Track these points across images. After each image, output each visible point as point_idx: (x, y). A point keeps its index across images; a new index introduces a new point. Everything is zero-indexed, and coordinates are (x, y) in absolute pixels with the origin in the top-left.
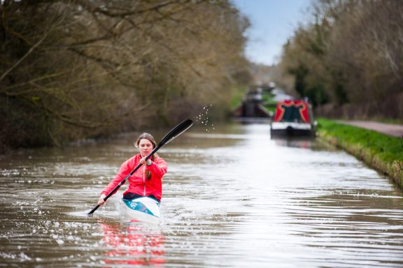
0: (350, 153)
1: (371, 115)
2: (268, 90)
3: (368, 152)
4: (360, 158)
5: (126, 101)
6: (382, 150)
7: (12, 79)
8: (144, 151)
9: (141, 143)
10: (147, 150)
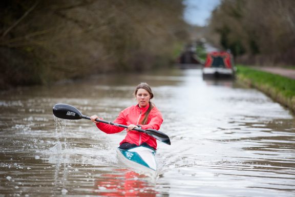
1: (276, 63)
2: (200, 44)
3: (273, 90)
4: (268, 95)
5: (96, 52)
6: (284, 89)
7: (12, 35)
8: (141, 100)
9: (138, 93)
10: (144, 100)
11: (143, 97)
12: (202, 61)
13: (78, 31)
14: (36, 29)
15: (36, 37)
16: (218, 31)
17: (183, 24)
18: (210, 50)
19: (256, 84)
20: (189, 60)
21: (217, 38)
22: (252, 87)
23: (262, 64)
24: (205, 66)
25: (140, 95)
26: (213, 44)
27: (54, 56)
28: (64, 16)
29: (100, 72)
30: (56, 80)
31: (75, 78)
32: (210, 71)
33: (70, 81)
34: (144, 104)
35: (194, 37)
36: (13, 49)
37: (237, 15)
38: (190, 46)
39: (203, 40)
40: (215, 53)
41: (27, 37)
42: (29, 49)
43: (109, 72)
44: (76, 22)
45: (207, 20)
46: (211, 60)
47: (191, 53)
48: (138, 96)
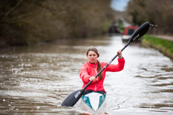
0: (156, 49)
1: (165, 32)
2: (121, 22)
3: (164, 49)
4: (161, 52)
5: (60, 26)
6: (170, 48)
7: (10, 16)
8: (92, 59)
9: (89, 54)
10: (94, 59)
11: (92, 57)
12: (122, 31)
13: (49, 14)
14: (24, 13)
15: (24, 17)
16: (131, 14)
17: (111, 10)
18: (126, 25)
19: (154, 45)
20: (114, 31)
21: (130, 18)
22: (151, 47)
23: (157, 33)
24: (123, 34)
25: (91, 55)
26: (128, 22)
27: (35, 28)
28: (40, 5)
29: (62, 38)
30: (36, 42)
31: (47, 41)
32: (126, 37)
33: (45, 43)
34: (94, 62)
35: (117, 18)
36: (11, 24)
37: (142, 5)
38: (114, 22)
39: (122, 19)
40: (129, 27)
41: (19, 17)
42: (20, 24)
43: (67, 38)
44: (48, 8)
45: (125, 8)
46: (127, 31)
47: (115, 27)
48: (89, 56)
